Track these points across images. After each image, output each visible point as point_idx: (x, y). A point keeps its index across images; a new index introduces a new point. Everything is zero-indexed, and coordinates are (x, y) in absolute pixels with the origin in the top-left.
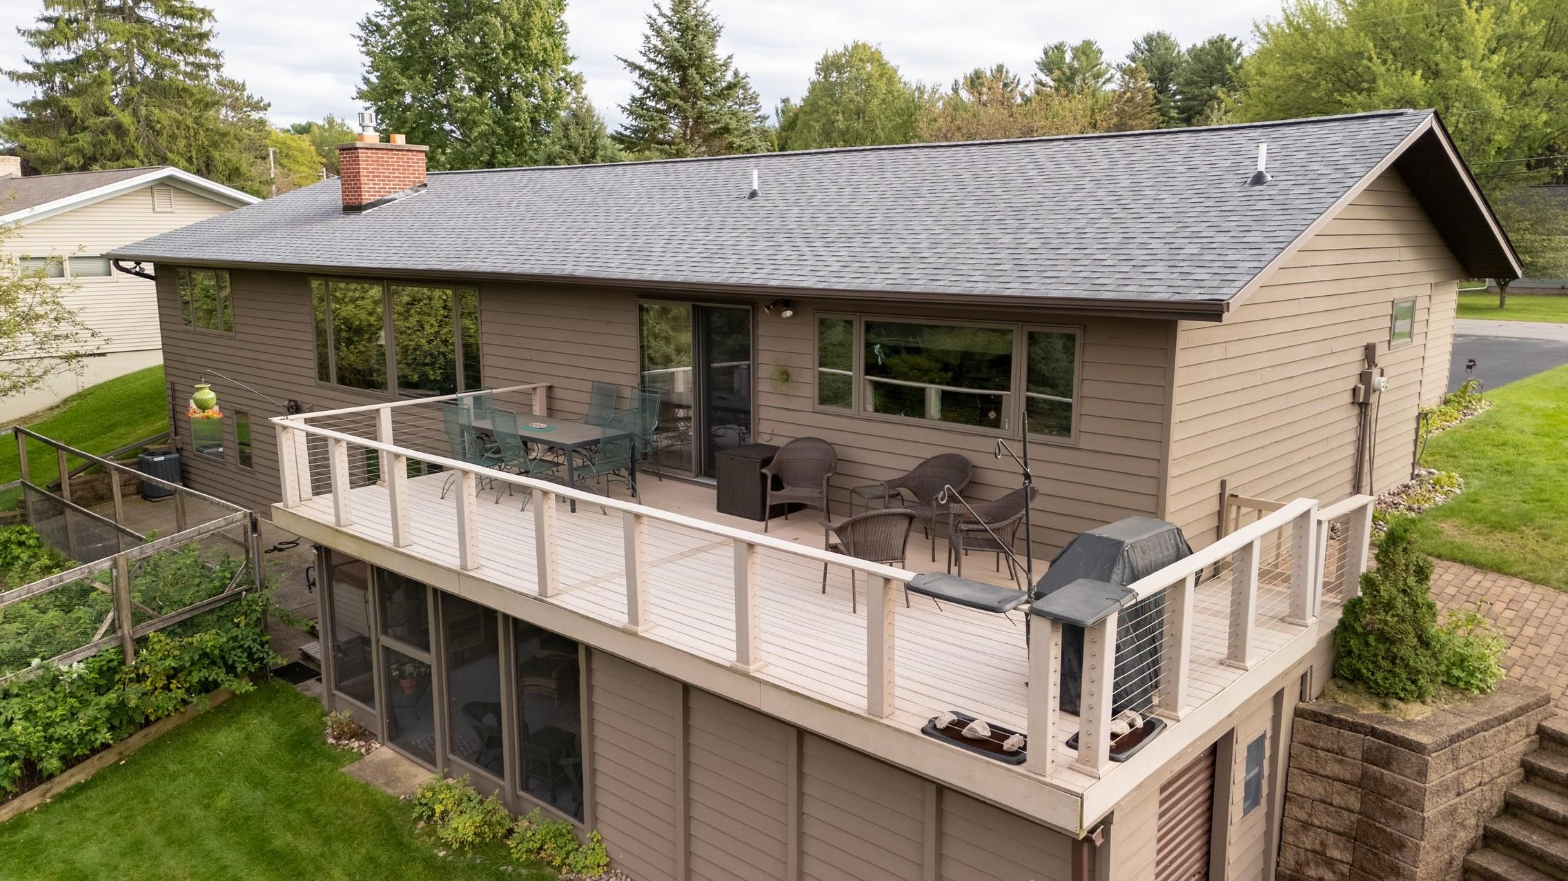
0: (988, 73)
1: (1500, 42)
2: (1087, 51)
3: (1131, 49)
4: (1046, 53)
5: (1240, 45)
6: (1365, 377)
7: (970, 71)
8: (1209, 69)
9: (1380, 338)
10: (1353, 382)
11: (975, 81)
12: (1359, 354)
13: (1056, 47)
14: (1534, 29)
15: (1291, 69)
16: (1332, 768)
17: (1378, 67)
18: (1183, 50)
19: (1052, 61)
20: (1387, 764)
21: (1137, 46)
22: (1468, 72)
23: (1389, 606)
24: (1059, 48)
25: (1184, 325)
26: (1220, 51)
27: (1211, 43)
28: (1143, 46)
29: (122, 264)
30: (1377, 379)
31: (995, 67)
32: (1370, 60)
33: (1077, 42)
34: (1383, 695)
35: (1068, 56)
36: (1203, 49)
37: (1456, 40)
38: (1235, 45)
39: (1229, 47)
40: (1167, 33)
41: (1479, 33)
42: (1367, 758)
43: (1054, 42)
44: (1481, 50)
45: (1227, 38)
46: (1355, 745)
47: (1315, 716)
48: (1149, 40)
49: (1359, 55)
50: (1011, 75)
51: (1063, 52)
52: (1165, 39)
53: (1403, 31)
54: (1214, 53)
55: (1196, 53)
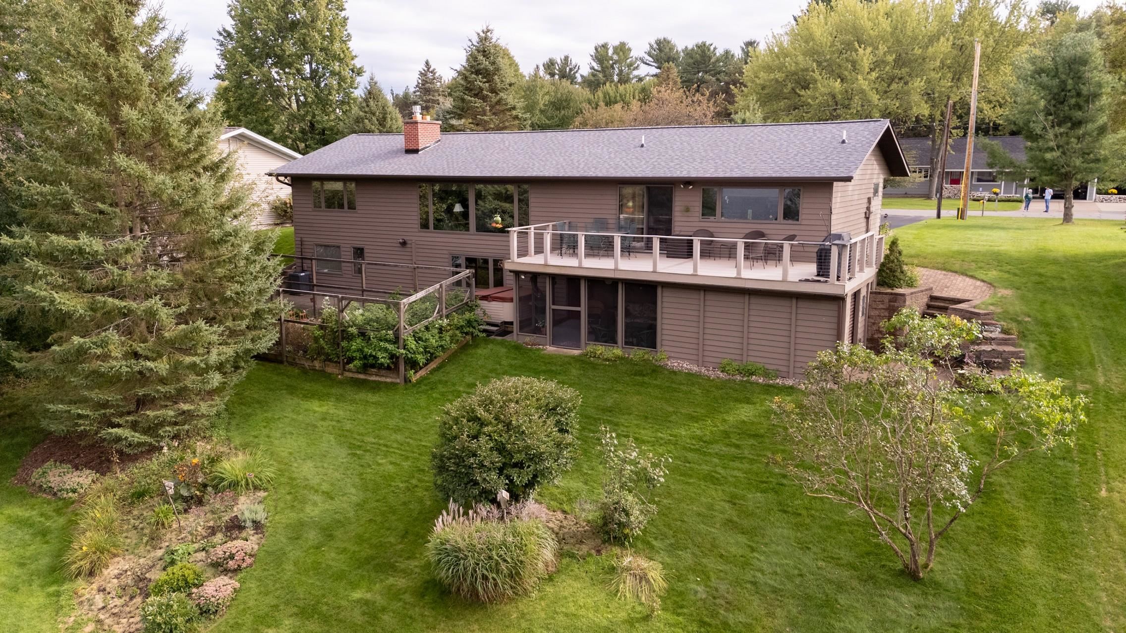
0: (559, 62)
1: (877, 65)
2: (622, 49)
3: (647, 48)
4: (596, 49)
5: (715, 49)
6: (868, 208)
7: (546, 60)
8: (697, 63)
9: (871, 195)
10: (865, 210)
11: (550, 66)
12: (866, 201)
13: (603, 46)
14: (890, 58)
15: (772, 76)
16: (881, 306)
17: (816, 75)
18: (680, 49)
19: (600, 55)
20: (895, 301)
21: (651, 46)
22: (861, 81)
23: (893, 262)
24: (605, 46)
25: (835, 184)
26: (703, 52)
27: (698, 46)
28: (655, 46)
29: (280, 178)
30: (872, 209)
31: (563, 58)
32: (813, 71)
33: (617, 43)
34: (891, 286)
35: (610, 52)
36: (693, 49)
37: (854, 63)
38: (712, 48)
39: (709, 50)
40: (669, 38)
41: (865, 61)
42: (890, 301)
43: (601, 43)
44: (867, 70)
45: (707, 44)
46: (886, 299)
47: (876, 293)
48: (659, 42)
49: (807, 70)
50: (574, 63)
51: (608, 49)
52: (669, 42)
53: (828, 57)
54: (700, 52)
55: (689, 53)
